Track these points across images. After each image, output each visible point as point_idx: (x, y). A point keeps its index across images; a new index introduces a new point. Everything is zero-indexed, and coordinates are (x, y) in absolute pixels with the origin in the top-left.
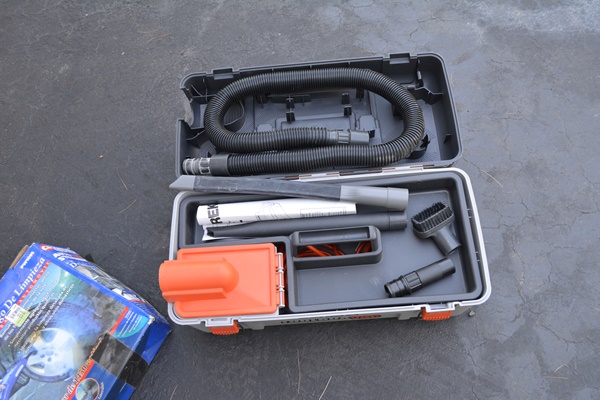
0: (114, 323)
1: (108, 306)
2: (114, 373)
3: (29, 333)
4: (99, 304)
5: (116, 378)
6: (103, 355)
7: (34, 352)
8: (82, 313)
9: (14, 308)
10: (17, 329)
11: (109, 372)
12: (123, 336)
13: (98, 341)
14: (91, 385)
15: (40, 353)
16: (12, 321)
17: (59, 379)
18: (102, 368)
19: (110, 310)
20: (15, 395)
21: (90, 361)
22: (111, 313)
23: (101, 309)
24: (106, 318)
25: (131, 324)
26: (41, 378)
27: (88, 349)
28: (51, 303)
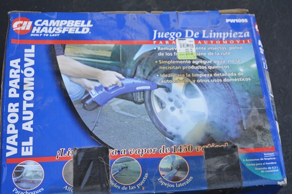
0: (251, 146)
1: (260, 128)
2: (210, 182)
3: (179, 72)
4: (254, 118)
5: (205, 188)
6: (216, 159)
7: (168, 90)
8: (233, 108)
9: (189, 41)
10: (175, 58)
11: (206, 177)
12: (248, 165)
13: (223, 143)
14: (182, 167)
15: (172, 95)
16: (178, 48)
17: (163, 131)
18: (204, 167)
19: (259, 133)
20: (121, 101)
21: (200, 149)
22: (256, 136)
23: (252, 124)
24: (248, 135)
25: (264, 164)
26: (152, 113)
27: (209, 138)
28: (218, 71)
